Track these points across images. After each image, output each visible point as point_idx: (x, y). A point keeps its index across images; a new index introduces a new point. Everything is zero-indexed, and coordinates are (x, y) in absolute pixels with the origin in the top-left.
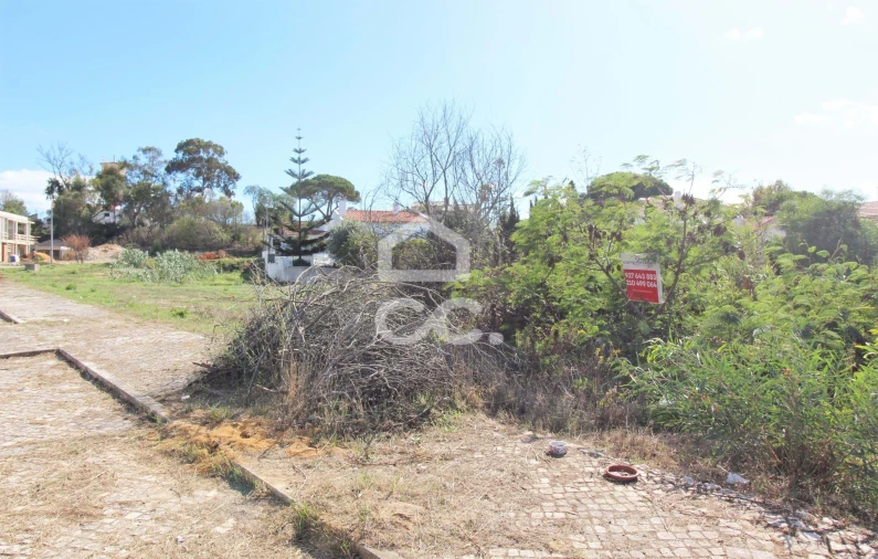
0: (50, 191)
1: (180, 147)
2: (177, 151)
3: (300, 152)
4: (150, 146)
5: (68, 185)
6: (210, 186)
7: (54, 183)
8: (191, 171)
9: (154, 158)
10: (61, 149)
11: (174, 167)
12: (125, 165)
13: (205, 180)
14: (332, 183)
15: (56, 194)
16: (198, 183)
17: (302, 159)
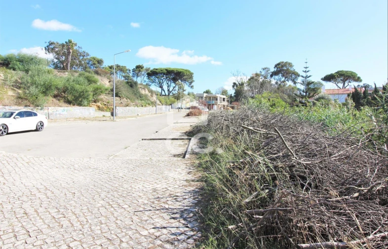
0: (233, 86)
1: (276, 66)
2: (274, 68)
3: (306, 68)
4: (265, 67)
5: (239, 84)
6: (287, 80)
7: (235, 84)
8: (280, 75)
9: (267, 71)
10: (237, 72)
11: (274, 74)
12: (257, 75)
13: (285, 78)
14: (344, 74)
15: (235, 87)
16: (283, 79)
17: (307, 70)
